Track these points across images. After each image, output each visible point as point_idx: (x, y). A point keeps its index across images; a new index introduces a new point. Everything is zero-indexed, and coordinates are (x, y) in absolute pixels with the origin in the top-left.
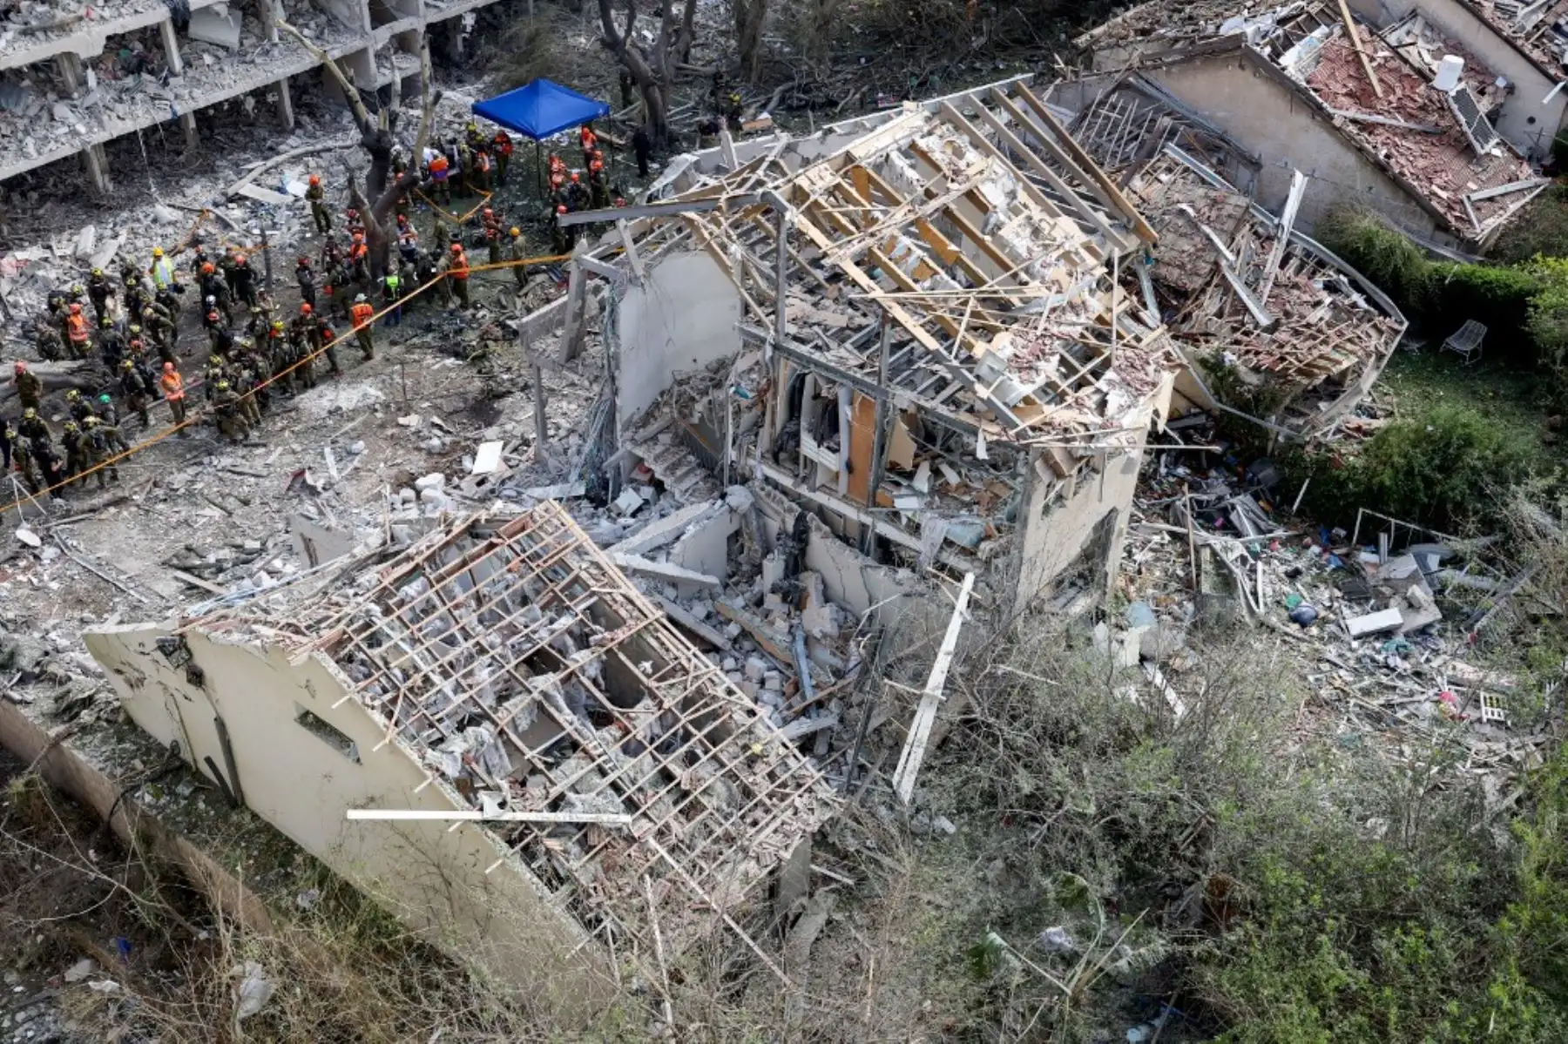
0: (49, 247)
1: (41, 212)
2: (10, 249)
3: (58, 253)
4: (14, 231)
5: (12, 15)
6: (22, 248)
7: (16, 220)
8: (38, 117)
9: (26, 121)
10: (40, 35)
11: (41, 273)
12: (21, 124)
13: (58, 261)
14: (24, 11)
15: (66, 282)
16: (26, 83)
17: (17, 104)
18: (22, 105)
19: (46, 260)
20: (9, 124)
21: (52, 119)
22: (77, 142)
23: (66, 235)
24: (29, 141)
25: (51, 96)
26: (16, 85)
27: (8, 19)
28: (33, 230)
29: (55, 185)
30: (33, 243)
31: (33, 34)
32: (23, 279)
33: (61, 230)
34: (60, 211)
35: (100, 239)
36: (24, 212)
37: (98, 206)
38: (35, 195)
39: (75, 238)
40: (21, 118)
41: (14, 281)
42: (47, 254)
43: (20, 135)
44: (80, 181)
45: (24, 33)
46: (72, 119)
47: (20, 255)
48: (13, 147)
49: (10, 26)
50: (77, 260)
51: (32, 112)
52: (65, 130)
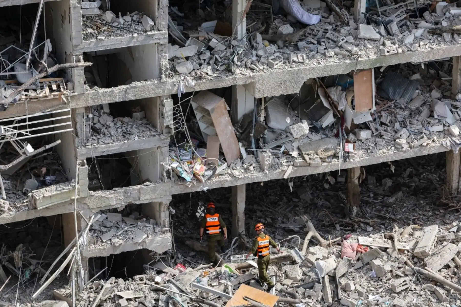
0: (391, 238)
1: (391, 200)
2: (354, 231)
3: (398, 246)
4: (362, 214)
5: (427, 15)
6: (365, 232)
7: (367, 203)
8: (418, 112)
9: (406, 113)
10: (448, 36)
11: (377, 262)
12: (401, 114)
13: (395, 255)
14: (438, 10)
15: (398, 276)
16: (417, 76)
17: (402, 96)
18: (407, 98)
19: (385, 250)
20: (390, 113)
21: (431, 116)
22: (447, 142)
23: (409, 229)
24: (404, 132)
25: (436, 94)
26: (407, 77)
27: (422, 16)
28: (379, 217)
29: (410, 176)
30: (376, 229)
31: (440, 35)
32: (360, 264)
33: (404, 223)
34: (409, 203)
35: (441, 241)
36: (376, 196)
37: (446, 206)
38: (389, 183)
39: (417, 234)
40: (404, 110)
41: (351, 265)
42: (388, 244)
43: (397, 125)
44: (434, 177)
45: (433, 32)
46: (450, 118)
47: (363, 240)
48: (387, 136)
49: (423, 23)
50: (414, 257)
51: (414, 106)
52: (441, 128)
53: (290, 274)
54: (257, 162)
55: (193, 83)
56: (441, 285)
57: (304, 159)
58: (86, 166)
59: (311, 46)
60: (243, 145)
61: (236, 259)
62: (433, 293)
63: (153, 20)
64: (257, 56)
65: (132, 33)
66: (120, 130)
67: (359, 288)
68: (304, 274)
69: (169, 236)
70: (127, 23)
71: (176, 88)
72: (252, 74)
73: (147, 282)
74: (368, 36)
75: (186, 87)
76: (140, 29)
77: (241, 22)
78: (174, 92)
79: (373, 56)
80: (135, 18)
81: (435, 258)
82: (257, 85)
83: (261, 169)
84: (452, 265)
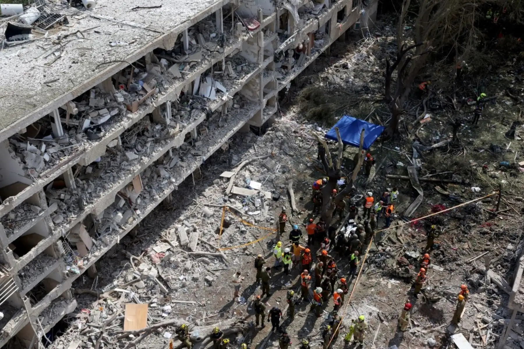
0: (167, 242)
3: (173, 244)
8: (152, 177)
10: (163, 142)
11: (172, 259)
13: (175, 250)
19: (170, 250)
21: (159, 176)
22: (172, 187)
31: (160, 142)
32: (163, 263)
35: (188, 232)
41: (160, 265)
42: (169, 246)
46: (167, 175)
47: (156, 249)
48: (148, 196)
49: (147, 139)
50: (183, 247)
52: (166, 181)
53: (139, 286)
54: (103, 242)
55: (68, 226)
56: (204, 256)
57: (123, 229)
58: (28, 299)
59: (108, 174)
60: (93, 238)
61: (105, 290)
62: (203, 261)
63: (39, 207)
64: (88, 193)
65: (31, 219)
66: (36, 269)
67: (173, 277)
68: (145, 283)
69: (75, 301)
70: (23, 215)
71: (60, 234)
72: (93, 206)
73: (75, 330)
74: (133, 158)
75: (65, 230)
76: (34, 214)
77: (71, 179)
78: (60, 236)
79: (139, 167)
80: (25, 209)
81: (192, 243)
82: (97, 209)
83: (106, 245)
84: (199, 242)
